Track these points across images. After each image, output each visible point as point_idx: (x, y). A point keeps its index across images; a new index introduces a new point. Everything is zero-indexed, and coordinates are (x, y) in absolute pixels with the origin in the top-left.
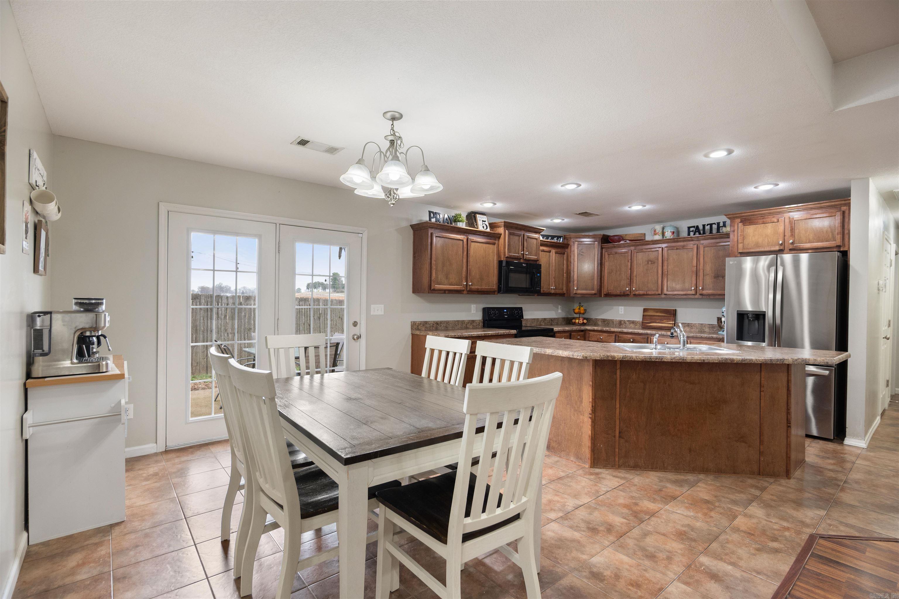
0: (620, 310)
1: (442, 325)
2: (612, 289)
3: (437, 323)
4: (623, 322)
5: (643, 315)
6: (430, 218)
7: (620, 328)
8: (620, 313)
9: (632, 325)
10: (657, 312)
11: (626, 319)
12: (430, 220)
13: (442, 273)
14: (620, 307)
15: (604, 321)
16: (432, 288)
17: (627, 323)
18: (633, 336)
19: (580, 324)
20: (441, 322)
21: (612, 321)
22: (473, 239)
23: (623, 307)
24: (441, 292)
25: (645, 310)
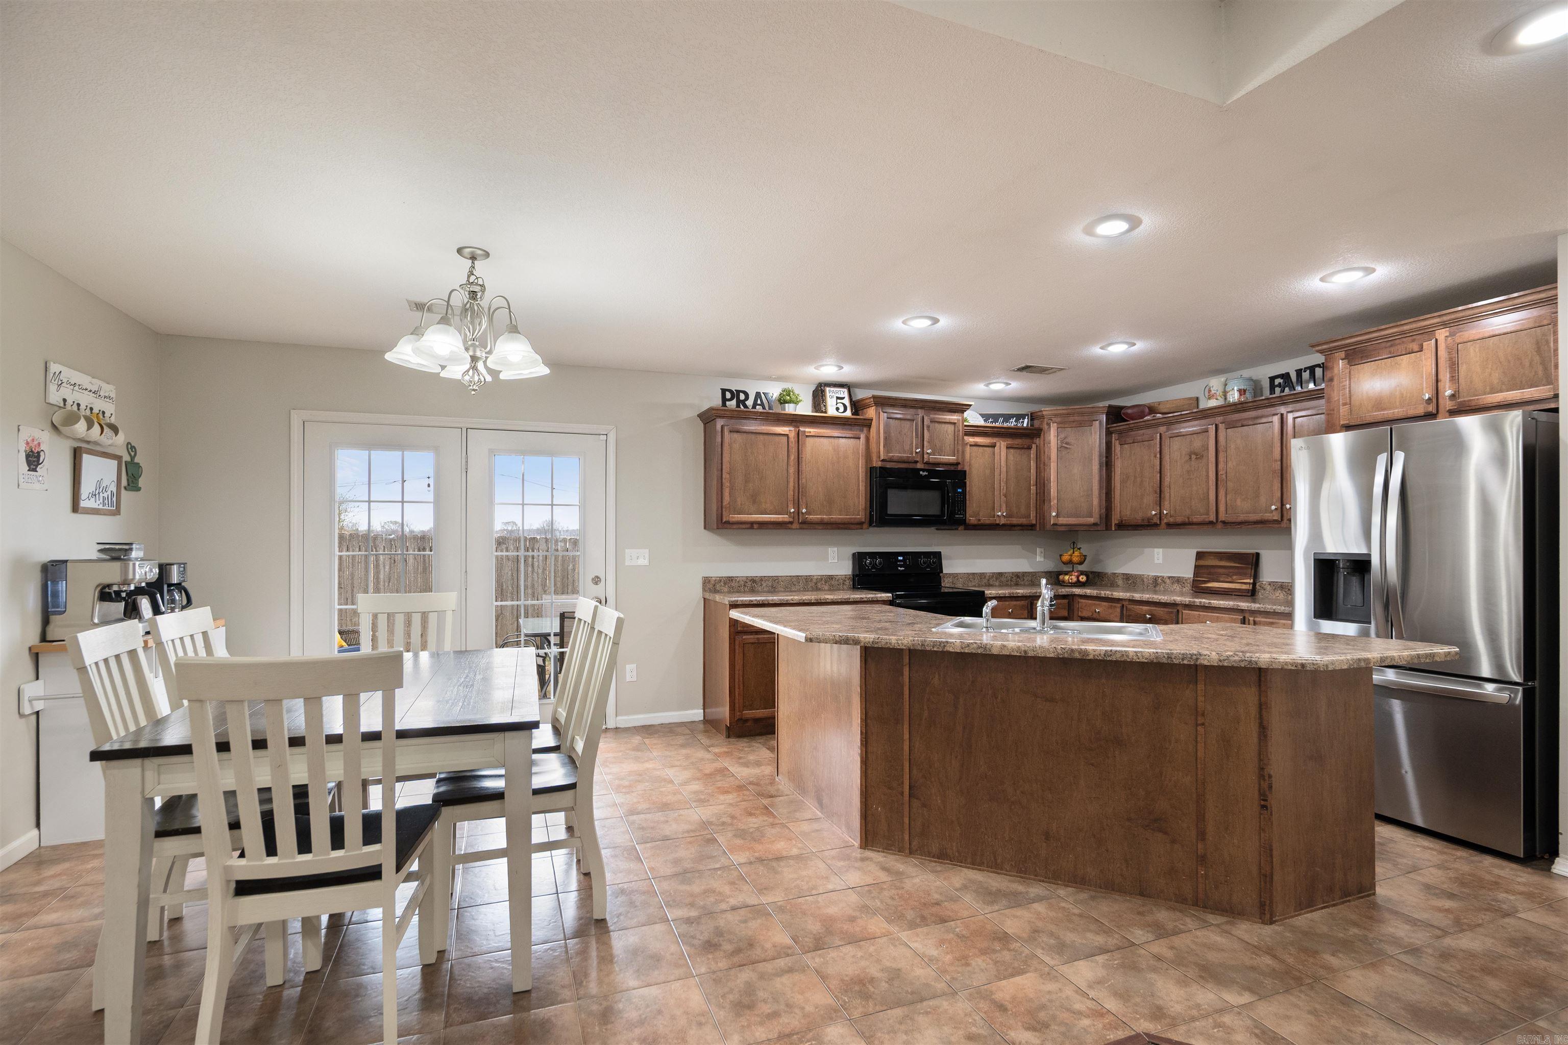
0: (1156, 556)
1: (764, 585)
2: (1128, 513)
3: (753, 580)
4: (1160, 580)
5: (1196, 566)
6: (724, 400)
7: (1155, 592)
8: (1156, 561)
9: (1177, 587)
10: (1221, 559)
11: (1166, 575)
12: (724, 404)
13: (744, 493)
14: (1156, 550)
15: (1127, 577)
16: (724, 520)
17: (1168, 581)
18: (1153, 608)
19: (1071, 583)
20: (762, 579)
21: (1141, 577)
22: (810, 432)
23: (1161, 550)
24: (744, 526)
25: (1200, 555)
